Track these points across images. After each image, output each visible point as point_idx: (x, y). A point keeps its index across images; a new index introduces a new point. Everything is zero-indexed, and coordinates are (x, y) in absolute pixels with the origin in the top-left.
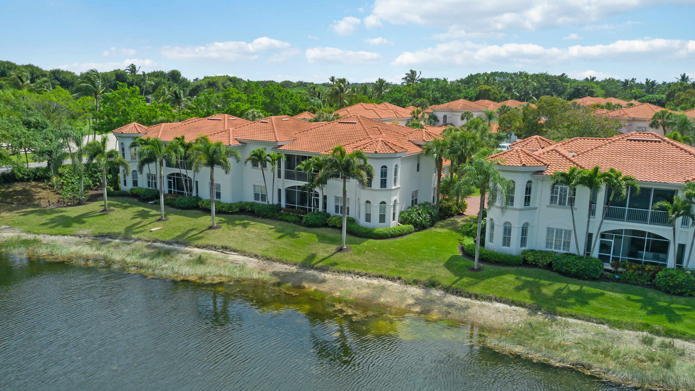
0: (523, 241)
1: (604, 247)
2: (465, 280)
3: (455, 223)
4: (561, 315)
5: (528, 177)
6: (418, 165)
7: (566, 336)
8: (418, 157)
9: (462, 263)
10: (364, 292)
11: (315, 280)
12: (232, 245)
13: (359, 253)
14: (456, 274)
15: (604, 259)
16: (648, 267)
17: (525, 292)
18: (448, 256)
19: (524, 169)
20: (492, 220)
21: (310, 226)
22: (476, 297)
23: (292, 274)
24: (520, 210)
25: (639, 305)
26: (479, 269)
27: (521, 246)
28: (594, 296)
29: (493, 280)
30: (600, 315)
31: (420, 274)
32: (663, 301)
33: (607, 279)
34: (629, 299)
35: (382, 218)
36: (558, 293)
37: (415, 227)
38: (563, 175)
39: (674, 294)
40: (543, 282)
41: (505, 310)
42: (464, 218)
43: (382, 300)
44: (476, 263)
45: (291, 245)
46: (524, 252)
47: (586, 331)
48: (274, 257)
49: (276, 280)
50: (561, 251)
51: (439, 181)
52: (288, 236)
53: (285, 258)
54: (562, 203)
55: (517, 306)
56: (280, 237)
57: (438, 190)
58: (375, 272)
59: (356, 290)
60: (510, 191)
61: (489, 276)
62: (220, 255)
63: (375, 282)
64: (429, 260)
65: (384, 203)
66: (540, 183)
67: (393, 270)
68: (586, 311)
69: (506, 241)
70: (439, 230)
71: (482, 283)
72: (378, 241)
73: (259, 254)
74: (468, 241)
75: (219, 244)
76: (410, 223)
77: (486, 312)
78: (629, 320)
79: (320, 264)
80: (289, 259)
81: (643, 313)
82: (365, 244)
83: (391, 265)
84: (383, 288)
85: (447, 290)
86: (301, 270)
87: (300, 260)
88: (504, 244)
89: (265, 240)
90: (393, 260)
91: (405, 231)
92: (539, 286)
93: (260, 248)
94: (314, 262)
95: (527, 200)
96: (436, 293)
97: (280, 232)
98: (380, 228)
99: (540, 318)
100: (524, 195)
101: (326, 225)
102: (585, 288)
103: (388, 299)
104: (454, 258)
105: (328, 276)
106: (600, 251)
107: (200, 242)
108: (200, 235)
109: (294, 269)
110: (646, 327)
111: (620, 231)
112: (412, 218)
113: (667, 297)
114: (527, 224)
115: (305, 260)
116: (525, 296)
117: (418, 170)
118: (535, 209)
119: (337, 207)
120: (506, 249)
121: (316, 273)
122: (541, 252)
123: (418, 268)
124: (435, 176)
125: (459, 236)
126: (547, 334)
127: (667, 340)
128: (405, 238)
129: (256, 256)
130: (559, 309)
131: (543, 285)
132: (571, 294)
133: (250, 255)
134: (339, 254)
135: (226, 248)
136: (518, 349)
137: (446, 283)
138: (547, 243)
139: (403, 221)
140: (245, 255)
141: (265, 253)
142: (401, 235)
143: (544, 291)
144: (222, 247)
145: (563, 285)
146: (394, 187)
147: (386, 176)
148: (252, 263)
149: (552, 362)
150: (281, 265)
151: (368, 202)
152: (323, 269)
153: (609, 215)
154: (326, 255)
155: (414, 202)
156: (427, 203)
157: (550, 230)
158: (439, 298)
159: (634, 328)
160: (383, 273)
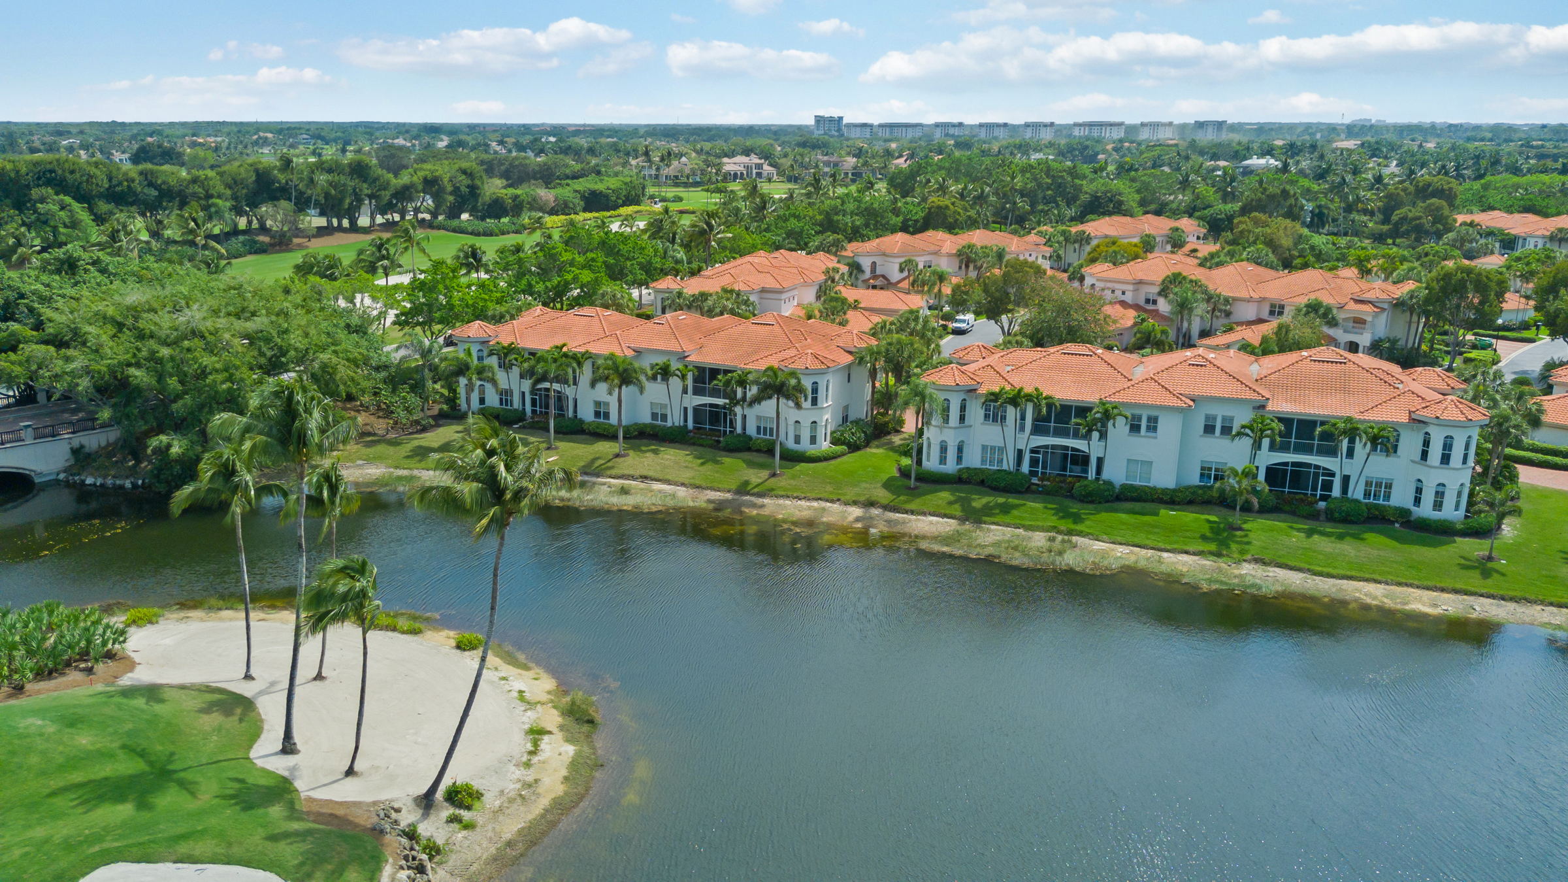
0: (959, 459)
1: (1034, 462)
2: (902, 498)
3: (890, 443)
4: (985, 523)
5: (962, 396)
6: (849, 375)
7: (986, 539)
8: (849, 367)
9: (900, 483)
10: (806, 514)
11: (754, 506)
12: (651, 474)
13: (794, 477)
14: (893, 493)
15: (1033, 473)
16: (1070, 479)
17: (957, 506)
18: (885, 477)
19: (957, 388)
20: (928, 438)
21: (731, 450)
22: (912, 512)
23: (727, 501)
24: (955, 428)
25: (1053, 512)
26: (916, 488)
27: (957, 464)
28: (1016, 507)
29: (929, 497)
30: (1018, 521)
31: (859, 495)
32: (1075, 508)
33: (1034, 492)
34: (1046, 508)
35: (813, 440)
36: (986, 506)
37: (849, 448)
38: (992, 394)
39: (1087, 502)
40: (973, 496)
41: (938, 523)
42: (902, 436)
43: (825, 519)
44: (912, 483)
45: (717, 472)
46: (960, 470)
47: (1004, 534)
48: (704, 484)
49: (711, 506)
50: (995, 468)
51: (873, 392)
52: (710, 463)
53: (715, 485)
54: (995, 420)
55: (948, 518)
56: (702, 464)
57: (872, 404)
58: (814, 495)
59: (797, 512)
60: (946, 410)
61: (924, 494)
62: (642, 485)
63: (815, 504)
64: (866, 482)
65: (815, 422)
66: (974, 401)
67: (831, 493)
68: (1007, 519)
69: (943, 460)
70: (874, 451)
71: (918, 500)
72: (811, 465)
73: (686, 482)
74: (906, 461)
75: (637, 473)
76: (843, 443)
77: (920, 525)
78: (1040, 524)
79: (756, 490)
80: (720, 486)
81: (1055, 518)
82: (798, 468)
83: (829, 488)
84: (824, 509)
85: (886, 508)
86: (737, 497)
87: (734, 487)
88: (940, 464)
89: (686, 467)
90: (830, 483)
91: (839, 453)
92: (969, 500)
93: (686, 476)
94: (749, 488)
95: (962, 418)
96: (875, 512)
97: (699, 458)
98: (812, 450)
99: (968, 526)
100: (959, 414)
101: (749, 449)
102: (1010, 500)
103: (830, 519)
104: (891, 479)
105: (766, 501)
106: (1030, 466)
107: (613, 472)
108: (609, 464)
109: (728, 496)
110: (1054, 528)
111: (1046, 447)
112: (845, 438)
113: (1079, 505)
114: (963, 441)
115: (739, 486)
116: (957, 510)
117: (849, 381)
118: (971, 426)
119: (759, 428)
120: (943, 469)
121: (753, 499)
122: (975, 469)
123: (857, 490)
124: (869, 386)
125: (896, 456)
126: (971, 538)
127: (1066, 537)
128: (839, 460)
129: (683, 485)
130: (985, 518)
131: (974, 499)
132: (998, 505)
133: (675, 484)
134: (773, 479)
135: (646, 477)
136: (945, 549)
137: (884, 501)
138: (982, 461)
139: (835, 442)
140: (670, 484)
141: (692, 481)
142: (834, 458)
143: (974, 504)
144: (641, 477)
145: (992, 498)
146: (825, 405)
147: (817, 393)
148: (682, 492)
149: (971, 556)
150: (713, 493)
151: (797, 422)
152: (760, 495)
153: (1037, 430)
154: (760, 481)
155: (845, 419)
156: (860, 420)
157: (984, 448)
158: (878, 516)
159: (1043, 529)
160: (821, 496)
